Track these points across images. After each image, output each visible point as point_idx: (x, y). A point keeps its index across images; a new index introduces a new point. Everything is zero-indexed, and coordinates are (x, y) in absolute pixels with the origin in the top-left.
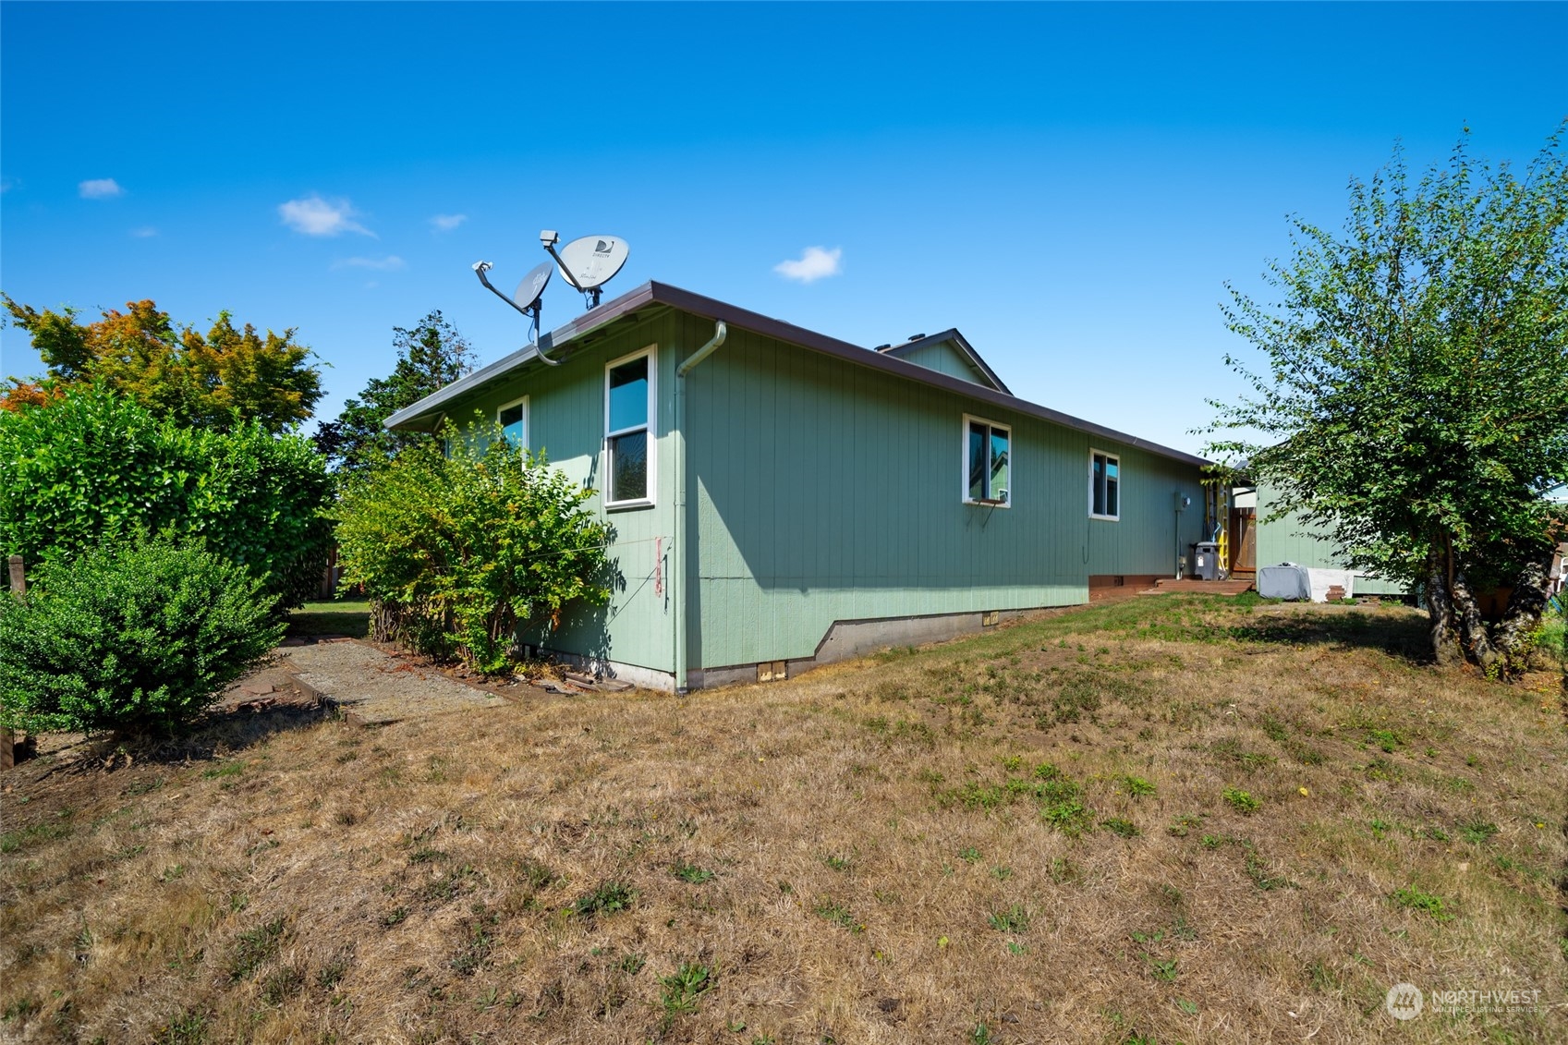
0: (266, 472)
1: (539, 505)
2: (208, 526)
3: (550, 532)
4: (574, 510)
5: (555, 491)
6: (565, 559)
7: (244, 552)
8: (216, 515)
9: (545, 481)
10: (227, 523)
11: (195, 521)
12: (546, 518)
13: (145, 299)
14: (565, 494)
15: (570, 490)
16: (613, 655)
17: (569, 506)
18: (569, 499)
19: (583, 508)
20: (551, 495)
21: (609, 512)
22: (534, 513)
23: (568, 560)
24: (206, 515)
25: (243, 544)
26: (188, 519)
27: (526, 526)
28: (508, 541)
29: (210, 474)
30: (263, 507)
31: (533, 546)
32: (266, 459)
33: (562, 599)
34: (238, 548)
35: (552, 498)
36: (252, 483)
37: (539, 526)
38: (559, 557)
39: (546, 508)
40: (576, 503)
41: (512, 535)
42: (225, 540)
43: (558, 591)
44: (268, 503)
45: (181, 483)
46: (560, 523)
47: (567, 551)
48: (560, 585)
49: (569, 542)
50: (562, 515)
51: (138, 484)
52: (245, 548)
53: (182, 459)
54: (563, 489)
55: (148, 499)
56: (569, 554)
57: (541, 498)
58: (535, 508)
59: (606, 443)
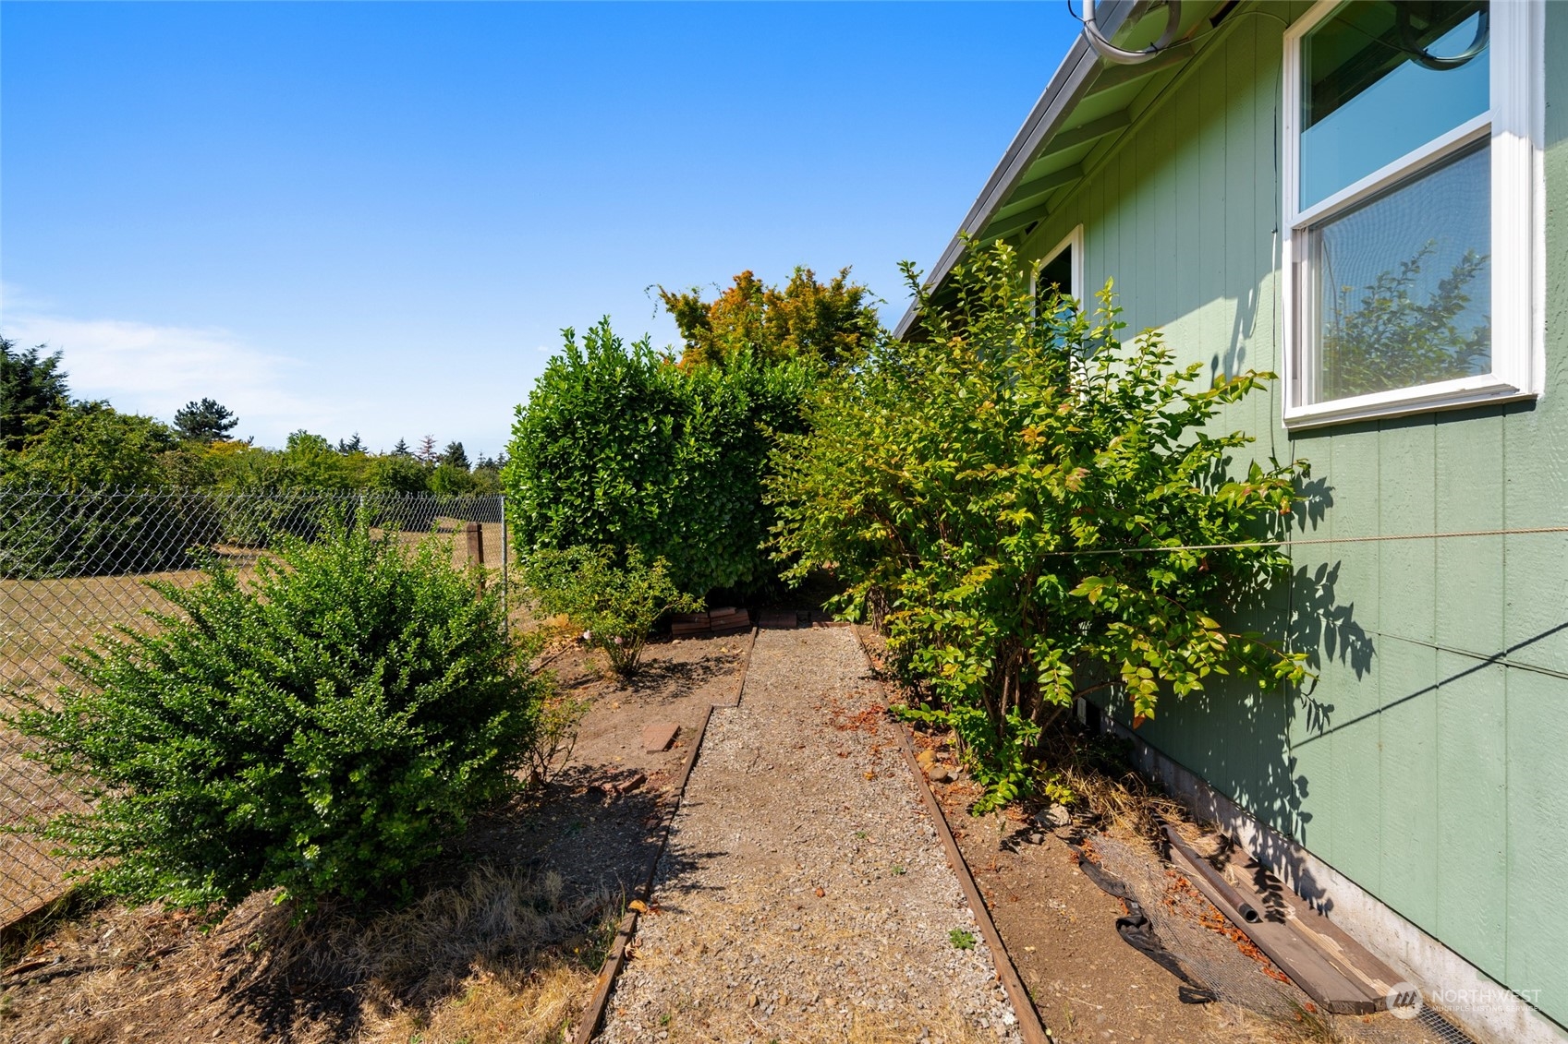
0: (756, 412)
1: (1098, 426)
2: (692, 478)
3: (1127, 492)
4: (1189, 436)
5: (1140, 392)
6: (1170, 568)
7: (730, 510)
8: (700, 466)
9: (1113, 368)
10: (713, 475)
11: (679, 473)
12: (1116, 459)
13: (745, 270)
14: (1166, 395)
15: (1181, 384)
16: (1315, 837)
17: (1176, 425)
18: (1178, 406)
19: (1213, 429)
20: (1129, 401)
21: (1295, 435)
22: (1084, 448)
23: (1179, 572)
24: (691, 467)
25: (729, 500)
26: (673, 471)
27: (1066, 481)
28: (1020, 516)
29: (694, 417)
30: (751, 455)
31: (1083, 532)
32: (757, 394)
33: (1164, 688)
34: (723, 505)
35: (1129, 407)
36: (740, 424)
37: (1096, 480)
38: (1155, 560)
39: (1117, 432)
40: (1195, 417)
41: (1030, 499)
42: (707, 496)
43: (1152, 656)
44: (757, 449)
45: (668, 430)
46: (1152, 468)
47: (1174, 544)
48: (1156, 636)
49: (1179, 519)
50: (1158, 449)
51: (627, 433)
52: (730, 506)
53: (670, 402)
54: (1162, 383)
55: (636, 451)
56: (1184, 555)
57: (1105, 409)
58: (1090, 435)
59: (1287, 246)
